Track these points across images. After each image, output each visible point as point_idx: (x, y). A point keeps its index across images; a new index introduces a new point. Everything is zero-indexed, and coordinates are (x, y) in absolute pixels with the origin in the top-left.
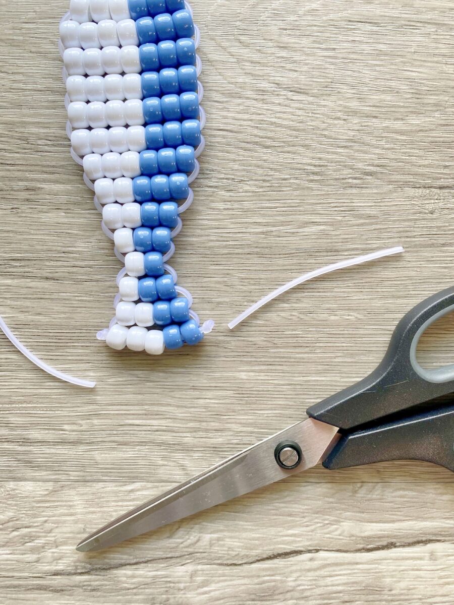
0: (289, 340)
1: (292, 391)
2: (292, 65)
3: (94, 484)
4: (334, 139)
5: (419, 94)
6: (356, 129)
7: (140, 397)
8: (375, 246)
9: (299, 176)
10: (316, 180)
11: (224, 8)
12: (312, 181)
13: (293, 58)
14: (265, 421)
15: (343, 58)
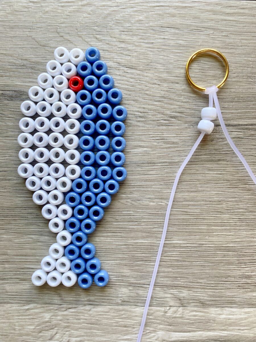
0: (125, 217)
1: (127, 249)
2: (127, 52)
3: (5, 305)
4: (152, 96)
5: (203, 70)
6: (166, 90)
7: (34, 251)
8: (177, 161)
9: (132, 118)
10: (141, 121)
11: (87, 19)
12: (139, 121)
13: (128, 48)
14: (110, 267)
15: (158, 48)
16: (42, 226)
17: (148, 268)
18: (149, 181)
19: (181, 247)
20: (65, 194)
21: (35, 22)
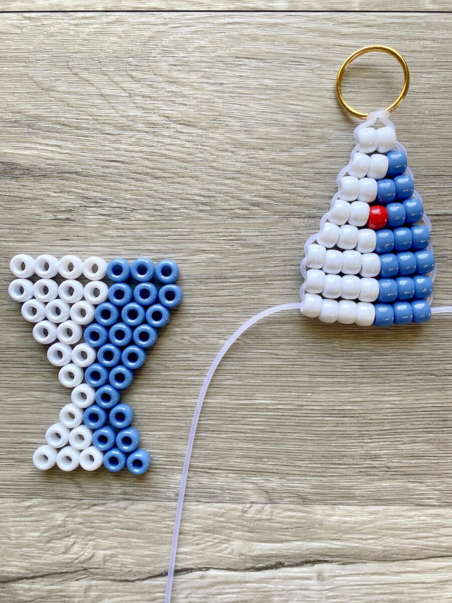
0: (180, 363)
1: (183, 413)
2: (181, 99)
4: (222, 171)
5: (304, 127)
6: (244, 161)
7: (37, 416)
8: (262, 274)
9: (190, 206)
10: (204, 210)
11: (116, 45)
12: (201, 211)
13: (182, 92)
14: (158, 442)
15: (230, 92)
16: (50, 377)
17: (217, 443)
18: (217, 306)
19: (269, 410)
20: (83, 327)
21: (33, 52)
